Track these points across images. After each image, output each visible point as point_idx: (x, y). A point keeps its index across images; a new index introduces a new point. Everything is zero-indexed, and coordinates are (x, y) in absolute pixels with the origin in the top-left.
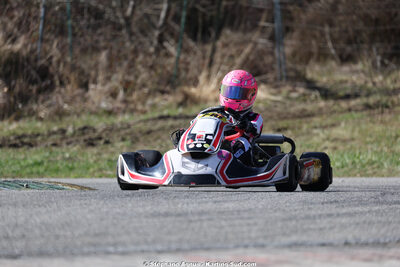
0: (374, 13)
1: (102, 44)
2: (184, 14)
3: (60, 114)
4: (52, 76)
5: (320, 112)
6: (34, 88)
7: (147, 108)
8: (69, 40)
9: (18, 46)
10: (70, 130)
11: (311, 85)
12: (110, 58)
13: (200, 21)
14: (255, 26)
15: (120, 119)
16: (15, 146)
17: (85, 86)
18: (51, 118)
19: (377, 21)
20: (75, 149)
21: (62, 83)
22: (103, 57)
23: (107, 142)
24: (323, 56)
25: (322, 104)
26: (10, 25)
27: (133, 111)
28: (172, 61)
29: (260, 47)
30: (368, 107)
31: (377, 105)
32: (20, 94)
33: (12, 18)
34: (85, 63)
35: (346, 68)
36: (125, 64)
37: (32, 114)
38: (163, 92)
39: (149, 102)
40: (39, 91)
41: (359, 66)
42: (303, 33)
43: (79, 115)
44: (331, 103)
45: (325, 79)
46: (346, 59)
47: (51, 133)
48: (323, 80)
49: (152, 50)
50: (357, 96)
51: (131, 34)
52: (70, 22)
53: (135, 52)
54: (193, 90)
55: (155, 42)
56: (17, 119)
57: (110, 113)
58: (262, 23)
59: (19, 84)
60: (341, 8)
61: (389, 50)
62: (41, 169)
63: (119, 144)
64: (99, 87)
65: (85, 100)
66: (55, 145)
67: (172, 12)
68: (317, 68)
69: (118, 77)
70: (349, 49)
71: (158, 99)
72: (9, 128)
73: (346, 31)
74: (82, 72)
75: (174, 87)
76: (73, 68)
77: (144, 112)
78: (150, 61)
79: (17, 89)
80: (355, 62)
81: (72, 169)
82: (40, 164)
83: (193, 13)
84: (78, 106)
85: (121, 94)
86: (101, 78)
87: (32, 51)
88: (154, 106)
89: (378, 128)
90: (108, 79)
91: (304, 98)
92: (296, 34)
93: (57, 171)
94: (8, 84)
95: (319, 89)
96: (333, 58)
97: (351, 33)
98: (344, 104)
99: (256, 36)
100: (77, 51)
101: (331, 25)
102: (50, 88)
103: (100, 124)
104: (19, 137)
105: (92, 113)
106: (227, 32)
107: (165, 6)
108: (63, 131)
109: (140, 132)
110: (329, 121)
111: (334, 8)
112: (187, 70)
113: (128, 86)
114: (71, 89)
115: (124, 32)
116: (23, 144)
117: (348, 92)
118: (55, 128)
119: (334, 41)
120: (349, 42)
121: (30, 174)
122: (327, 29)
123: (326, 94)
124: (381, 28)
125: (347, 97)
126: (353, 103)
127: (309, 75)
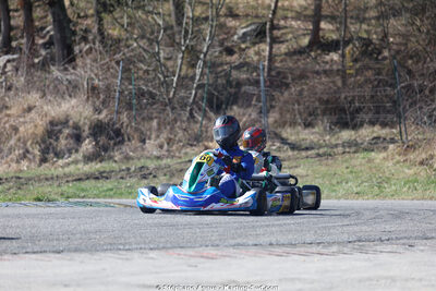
0: (325, 97)
1: (155, 115)
2: (205, 96)
3: (127, 158)
4: (123, 135)
5: (289, 159)
6: (112, 142)
7: (182, 155)
8: (134, 113)
9: (102, 116)
10: (133, 169)
11: (284, 141)
12: (159, 124)
13: (215, 100)
14: (249, 105)
15: (164, 162)
16: (97, 178)
17: (143, 141)
18: (121, 161)
19: (327, 101)
20: (134, 180)
21: (129, 139)
22: (155, 123)
23: (155, 177)
24: (293, 124)
25: (290, 153)
26: (97, 103)
27: (173, 157)
28: (198, 125)
29: (253, 117)
30: (319, 155)
31: (324, 154)
32: (103, 146)
33: (99, 98)
34: (144, 127)
35: (307, 131)
36: (168, 127)
37: (111, 158)
38: (191, 145)
39: (183, 151)
40: (115, 144)
41: (316, 129)
42: (281, 109)
43: (139, 159)
44: (296, 152)
45: (293, 138)
46: (308, 125)
47: (121, 170)
48: (292, 139)
49: (185, 119)
50: (313, 148)
51: (173, 108)
52: (134, 101)
53: (175, 120)
54: (211, 144)
55: (188, 114)
56: (101, 162)
57: (158, 158)
58: (253, 103)
59: (103, 140)
60: (305, 93)
61: (335, 121)
62: (112, 193)
63: (162, 178)
64: (152, 142)
65: (143, 149)
66: (122, 178)
67: (198, 95)
68: (289, 130)
69: (164, 136)
70: (309, 119)
71: (189, 150)
72: (96, 166)
73: (308, 108)
74: (142, 133)
75: (198, 142)
76: (137, 130)
77: (180, 158)
78: (184, 125)
79: (101, 143)
80: (313, 127)
81: (130, 193)
82: (112, 190)
83: (210, 96)
84: (139, 154)
85: (166, 146)
86: (153, 136)
87: (111, 120)
88: (186, 154)
89: (324, 169)
90: (158, 137)
91: (279, 149)
92: (277, 109)
93: (121, 194)
94: (95, 140)
95: (289, 144)
96: (300, 124)
97: (311, 109)
98: (304, 154)
99: (250, 110)
100: (139, 119)
101: (299, 104)
102: (122, 142)
103: (151, 165)
104: (101, 173)
105: (148, 158)
106: (235, 107)
107: (194, 92)
108: (128, 169)
109: (176, 170)
110: (294, 164)
111: (301, 93)
112: (207, 132)
113: (169, 141)
114: (135, 143)
115: (168, 108)
116: (103, 177)
117: (308, 145)
118: (124, 167)
119: (300, 114)
120: (310, 115)
121: (105, 197)
122: (296, 106)
123: (294, 147)
124: (330, 106)
125: (307, 149)
126: (309, 153)
127: (284, 135)
